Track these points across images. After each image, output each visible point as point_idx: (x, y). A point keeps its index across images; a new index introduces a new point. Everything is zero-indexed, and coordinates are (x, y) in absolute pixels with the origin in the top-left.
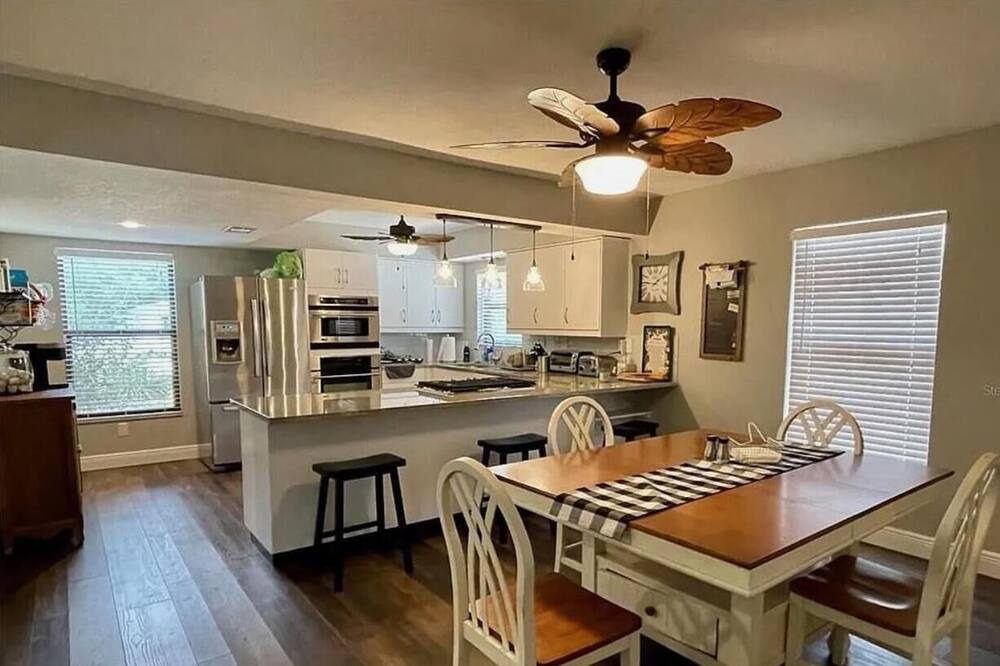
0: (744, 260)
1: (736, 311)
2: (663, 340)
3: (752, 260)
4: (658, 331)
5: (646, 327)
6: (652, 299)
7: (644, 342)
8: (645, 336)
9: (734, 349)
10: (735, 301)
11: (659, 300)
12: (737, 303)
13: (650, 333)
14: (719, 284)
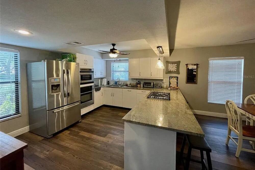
0: (198, 63)
1: (196, 74)
2: (175, 79)
3: (199, 64)
4: (173, 78)
5: (170, 77)
6: (171, 71)
7: (170, 80)
8: (170, 79)
9: (195, 82)
10: (195, 72)
11: (173, 71)
12: (196, 72)
13: (171, 78)
14: (193, 68)
